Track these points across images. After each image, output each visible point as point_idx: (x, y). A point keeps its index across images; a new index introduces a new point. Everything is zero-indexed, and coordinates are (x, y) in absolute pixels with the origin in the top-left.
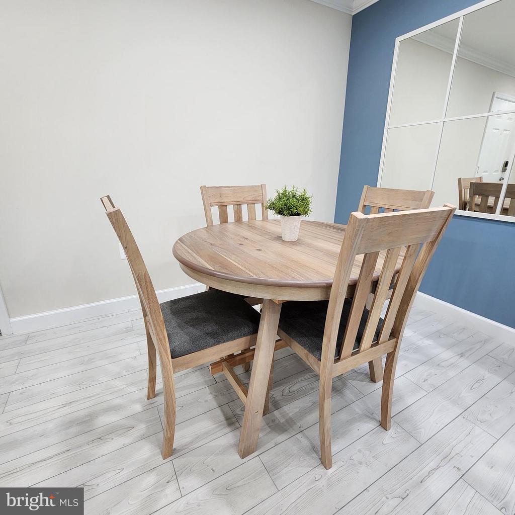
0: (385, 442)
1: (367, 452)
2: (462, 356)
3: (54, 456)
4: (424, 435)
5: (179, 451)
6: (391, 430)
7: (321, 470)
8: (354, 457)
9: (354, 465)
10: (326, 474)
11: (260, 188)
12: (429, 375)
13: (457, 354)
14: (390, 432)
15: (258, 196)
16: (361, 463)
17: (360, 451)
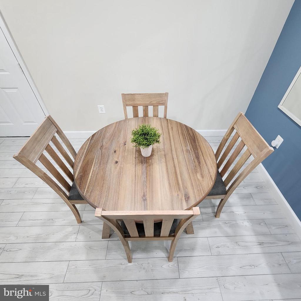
0: (163, 266)
1: (151, 266)
2: (260, 245)
3: (50, 203)
4: (186, 275)
5: (85, 223)
6: (171, 263)
7: (126, 261)
8: (143, 264)
9: (141, 268)
10: (127, 264)
11: (164, 95)
12: (224, 245)
13: (258, 241)
14: (170, 263)
15: (162, 101)
16: (144, 269)
17: (148, 263)
